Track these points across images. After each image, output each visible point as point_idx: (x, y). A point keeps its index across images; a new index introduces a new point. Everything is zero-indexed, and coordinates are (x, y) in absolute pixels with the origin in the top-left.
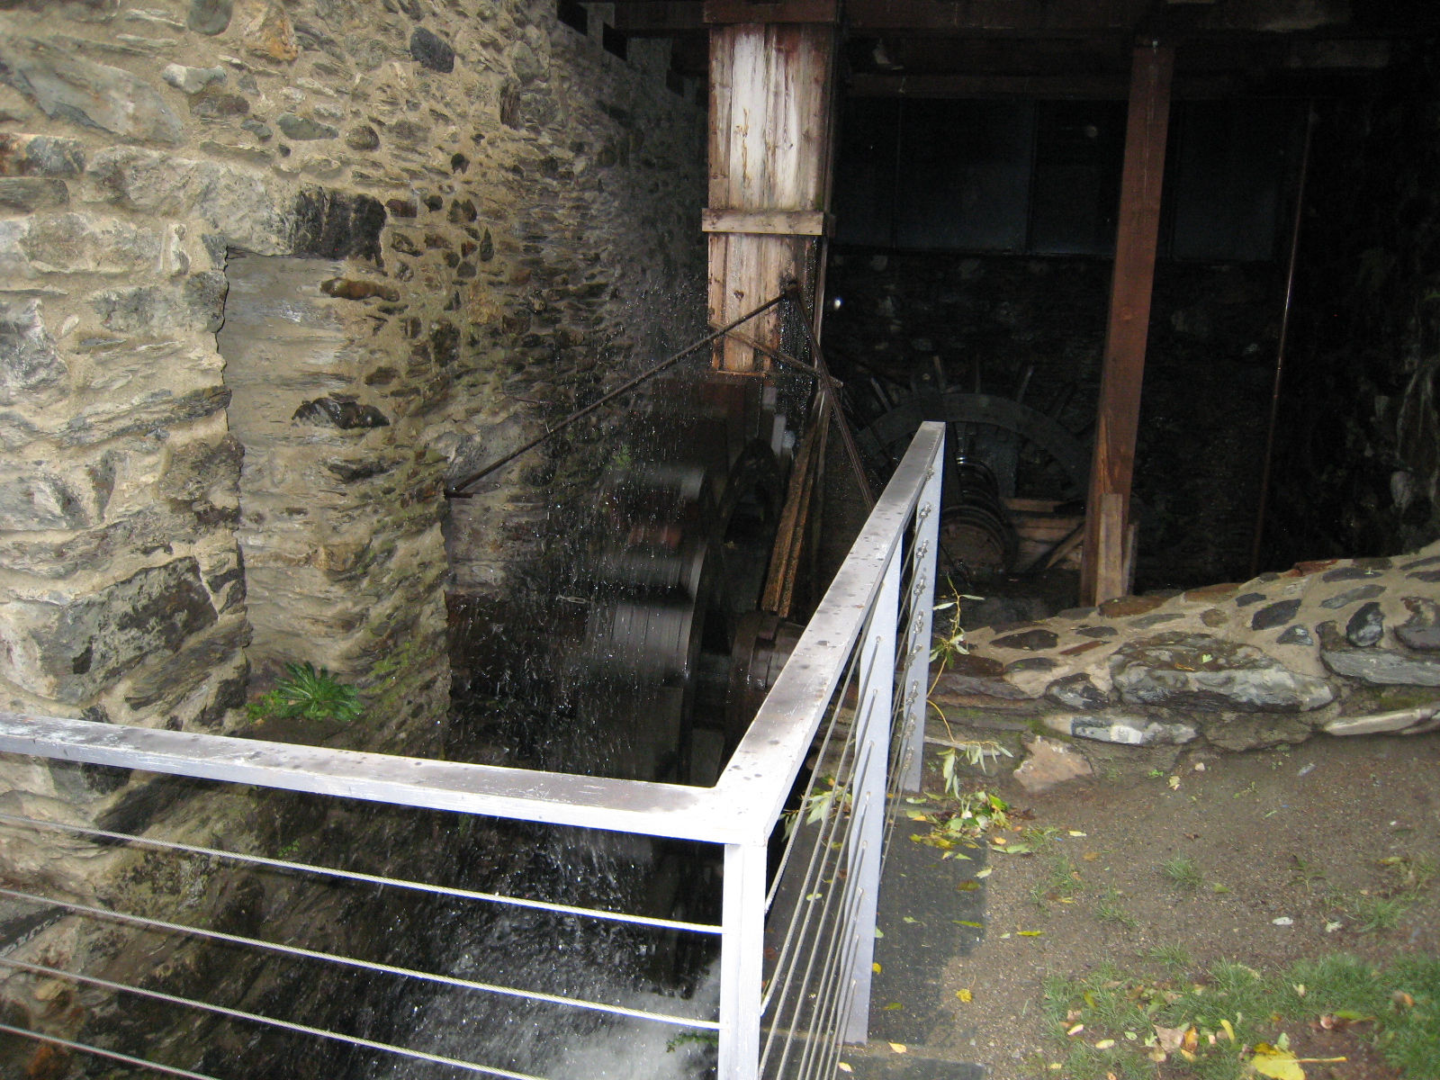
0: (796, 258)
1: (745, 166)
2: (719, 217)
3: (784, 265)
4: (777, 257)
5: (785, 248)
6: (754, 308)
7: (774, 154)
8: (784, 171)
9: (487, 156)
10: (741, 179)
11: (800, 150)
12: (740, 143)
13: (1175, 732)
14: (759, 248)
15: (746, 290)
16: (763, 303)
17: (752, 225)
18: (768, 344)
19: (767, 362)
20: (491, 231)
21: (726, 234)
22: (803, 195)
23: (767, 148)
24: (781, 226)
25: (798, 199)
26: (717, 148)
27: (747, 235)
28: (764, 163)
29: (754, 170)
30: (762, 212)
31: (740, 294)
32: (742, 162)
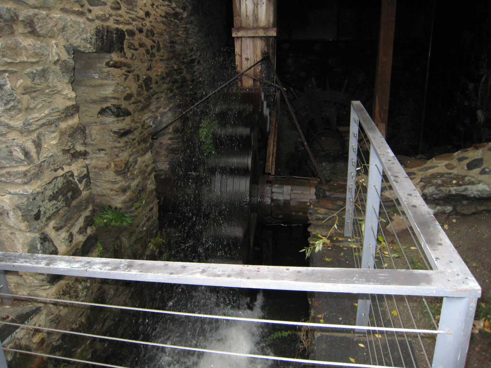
0: (267, 45)
1: (247, 11)
2: (238, 31)
3: (263, 47)
4: (260, 45)
5: (263, 41)
6: (252, 64)
7: (257, 7)
8: (261, 13)
9: (156, 12)
10: (245, 17)
11: (267, 5)
12: (244, 3)
13: (446, 209)
14: (253, 42)
15: (249, 58)
16: (256, 62)
17: (250, 33)
18: (258, 77)
19: (258, 83)
20: (159, 40)
21: (241, 37)
22: (269, 21)
23: (255, 5)
24: (261, 33)
25: (267, 23)
26: (236, 5)
27: (249, 37)
28: (254, 10)
29: (250, 13)
30: (254, 28)
31: (247, 59)
32: (245, 11)
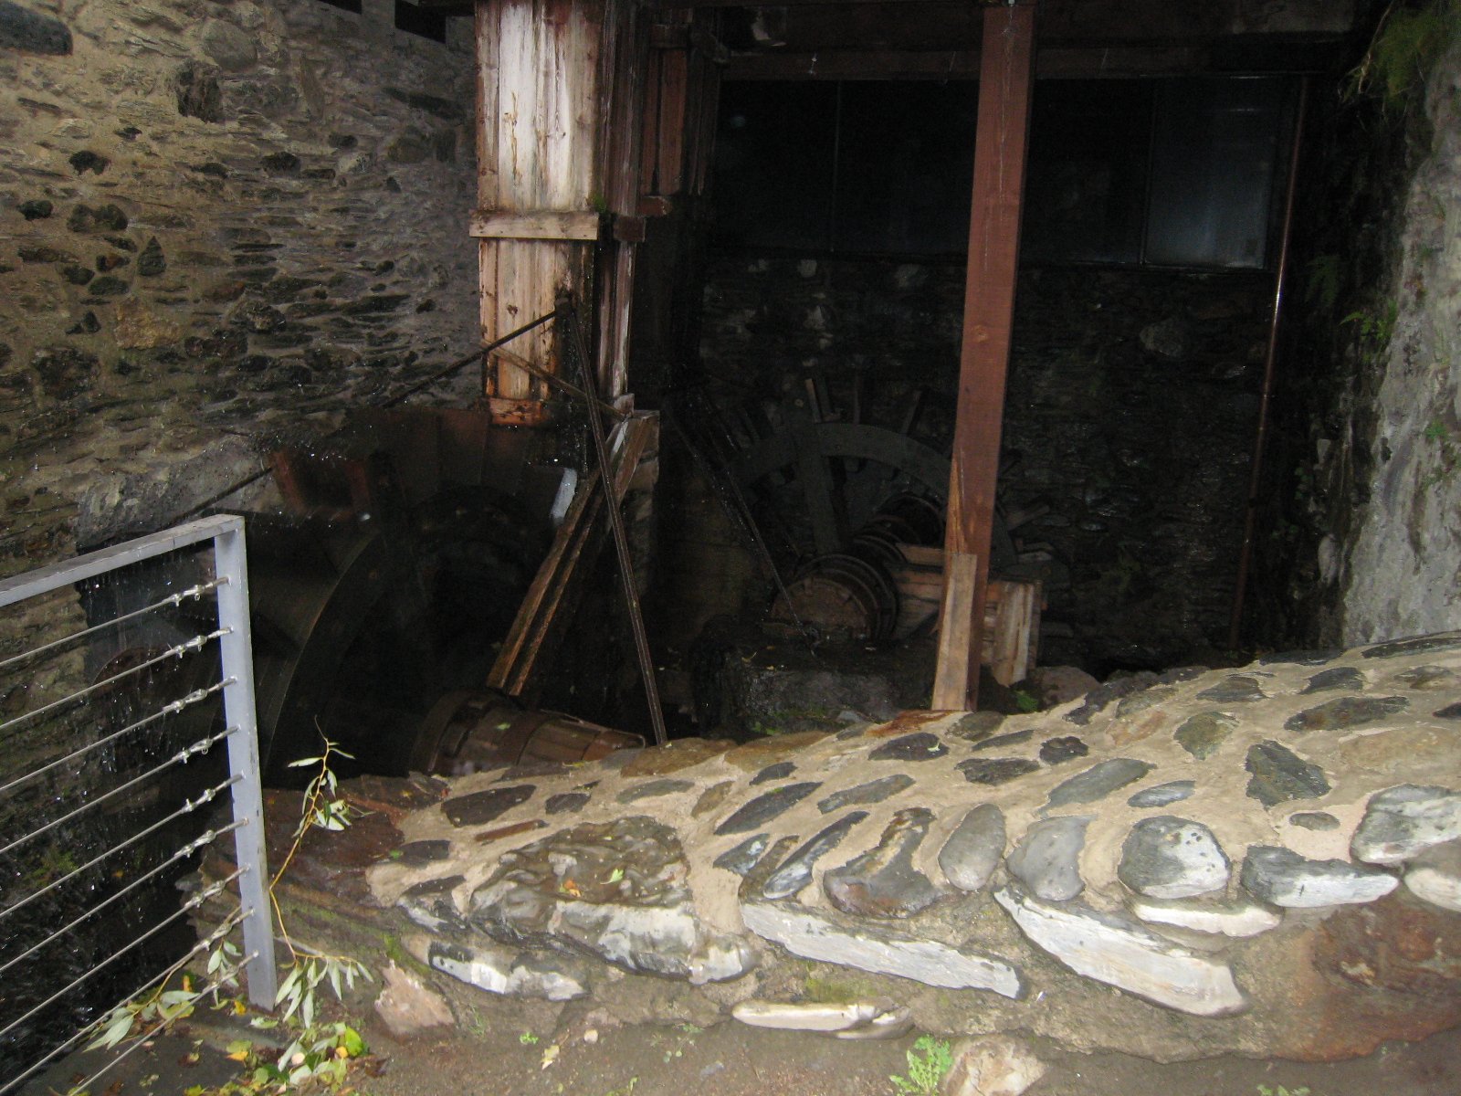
0: (573, 267)
1: (515, 159)
2: (487, 220)
3: (560, 275)
4: (551, 265)
5: (560, 254)
6: (527, 322)
7: (545, 145)
8: (556, 164)
9: (150, 154)
10: (512, 175)
11: (573, 139)
12: (509, 132)
14: (532, 256)
15: (518, 304)
16: (537, 318)
17: (521, 229)
18: (544, 368)
19: (544, 389)
20: (162, 241)
21: (497, 240)
22: (578, 193)
23: (539, 139)
24: (552, 229)
25: (572, 197)
26: (485, 138)
27: (520, 240)
28: (535, 156)
29: (524, 165)
30: (534, 213)
31: (513, 310)
32: (511, 157)
